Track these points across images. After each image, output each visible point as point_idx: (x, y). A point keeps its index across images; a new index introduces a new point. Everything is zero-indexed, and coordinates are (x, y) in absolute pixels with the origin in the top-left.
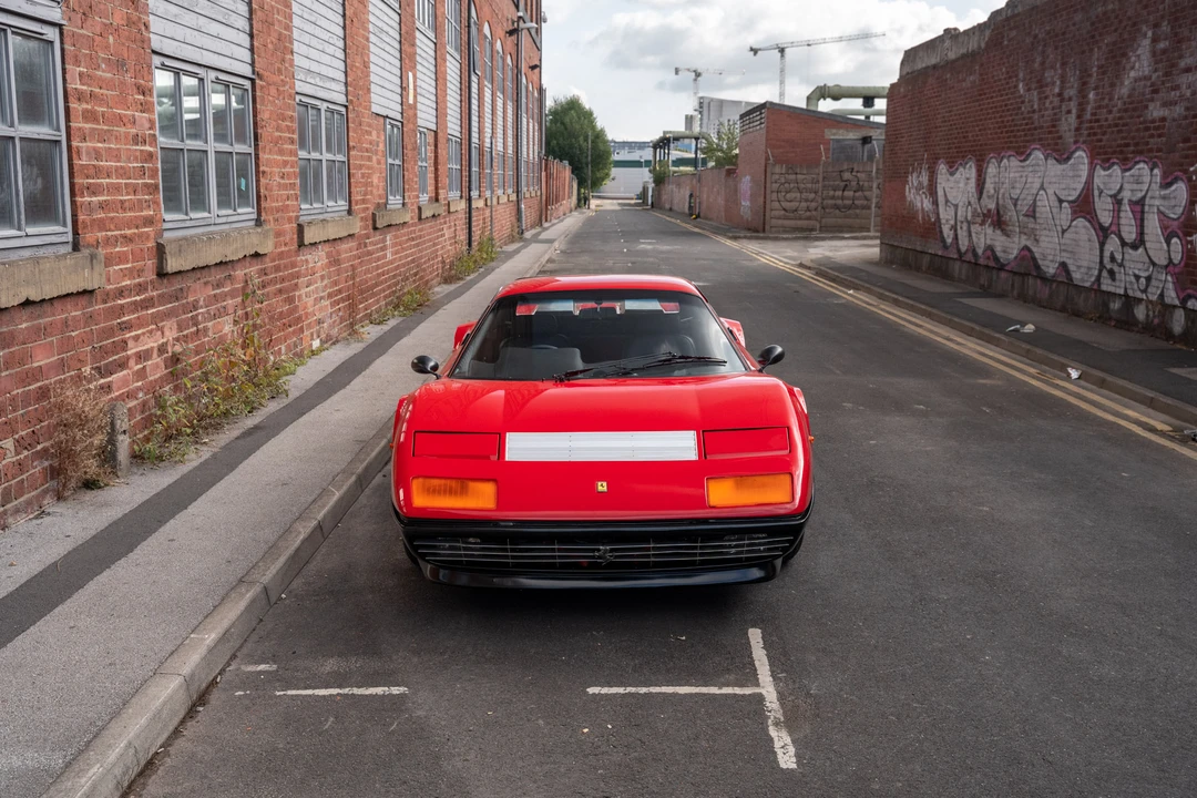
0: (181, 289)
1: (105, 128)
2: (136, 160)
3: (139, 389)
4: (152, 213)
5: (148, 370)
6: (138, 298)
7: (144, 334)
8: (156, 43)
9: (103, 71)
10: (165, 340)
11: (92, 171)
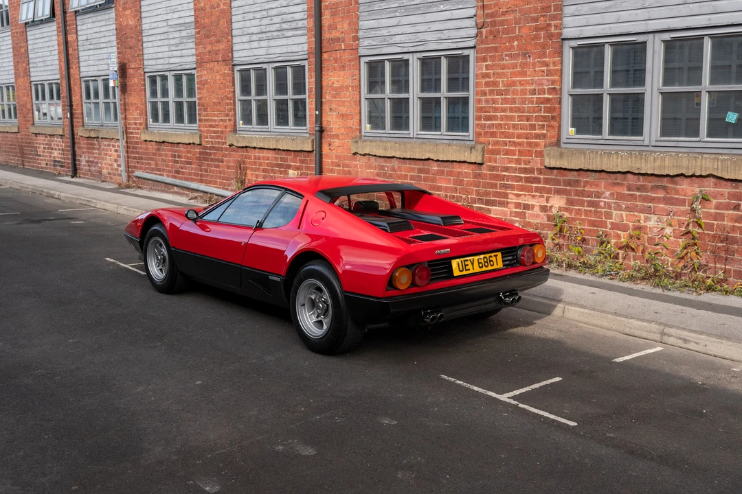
0: (577, 181)
1: (503, 88)
2: (532, 103)
3: (517, 221)
4: (545, 132)
5: (527, 215)
6: (523, 175)
7: (525, 195)
8: (567, 33)
9: (506, 60)
10: (548, 205)
11: (487, 110)
